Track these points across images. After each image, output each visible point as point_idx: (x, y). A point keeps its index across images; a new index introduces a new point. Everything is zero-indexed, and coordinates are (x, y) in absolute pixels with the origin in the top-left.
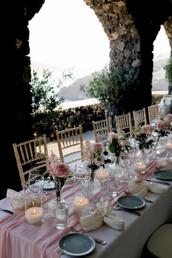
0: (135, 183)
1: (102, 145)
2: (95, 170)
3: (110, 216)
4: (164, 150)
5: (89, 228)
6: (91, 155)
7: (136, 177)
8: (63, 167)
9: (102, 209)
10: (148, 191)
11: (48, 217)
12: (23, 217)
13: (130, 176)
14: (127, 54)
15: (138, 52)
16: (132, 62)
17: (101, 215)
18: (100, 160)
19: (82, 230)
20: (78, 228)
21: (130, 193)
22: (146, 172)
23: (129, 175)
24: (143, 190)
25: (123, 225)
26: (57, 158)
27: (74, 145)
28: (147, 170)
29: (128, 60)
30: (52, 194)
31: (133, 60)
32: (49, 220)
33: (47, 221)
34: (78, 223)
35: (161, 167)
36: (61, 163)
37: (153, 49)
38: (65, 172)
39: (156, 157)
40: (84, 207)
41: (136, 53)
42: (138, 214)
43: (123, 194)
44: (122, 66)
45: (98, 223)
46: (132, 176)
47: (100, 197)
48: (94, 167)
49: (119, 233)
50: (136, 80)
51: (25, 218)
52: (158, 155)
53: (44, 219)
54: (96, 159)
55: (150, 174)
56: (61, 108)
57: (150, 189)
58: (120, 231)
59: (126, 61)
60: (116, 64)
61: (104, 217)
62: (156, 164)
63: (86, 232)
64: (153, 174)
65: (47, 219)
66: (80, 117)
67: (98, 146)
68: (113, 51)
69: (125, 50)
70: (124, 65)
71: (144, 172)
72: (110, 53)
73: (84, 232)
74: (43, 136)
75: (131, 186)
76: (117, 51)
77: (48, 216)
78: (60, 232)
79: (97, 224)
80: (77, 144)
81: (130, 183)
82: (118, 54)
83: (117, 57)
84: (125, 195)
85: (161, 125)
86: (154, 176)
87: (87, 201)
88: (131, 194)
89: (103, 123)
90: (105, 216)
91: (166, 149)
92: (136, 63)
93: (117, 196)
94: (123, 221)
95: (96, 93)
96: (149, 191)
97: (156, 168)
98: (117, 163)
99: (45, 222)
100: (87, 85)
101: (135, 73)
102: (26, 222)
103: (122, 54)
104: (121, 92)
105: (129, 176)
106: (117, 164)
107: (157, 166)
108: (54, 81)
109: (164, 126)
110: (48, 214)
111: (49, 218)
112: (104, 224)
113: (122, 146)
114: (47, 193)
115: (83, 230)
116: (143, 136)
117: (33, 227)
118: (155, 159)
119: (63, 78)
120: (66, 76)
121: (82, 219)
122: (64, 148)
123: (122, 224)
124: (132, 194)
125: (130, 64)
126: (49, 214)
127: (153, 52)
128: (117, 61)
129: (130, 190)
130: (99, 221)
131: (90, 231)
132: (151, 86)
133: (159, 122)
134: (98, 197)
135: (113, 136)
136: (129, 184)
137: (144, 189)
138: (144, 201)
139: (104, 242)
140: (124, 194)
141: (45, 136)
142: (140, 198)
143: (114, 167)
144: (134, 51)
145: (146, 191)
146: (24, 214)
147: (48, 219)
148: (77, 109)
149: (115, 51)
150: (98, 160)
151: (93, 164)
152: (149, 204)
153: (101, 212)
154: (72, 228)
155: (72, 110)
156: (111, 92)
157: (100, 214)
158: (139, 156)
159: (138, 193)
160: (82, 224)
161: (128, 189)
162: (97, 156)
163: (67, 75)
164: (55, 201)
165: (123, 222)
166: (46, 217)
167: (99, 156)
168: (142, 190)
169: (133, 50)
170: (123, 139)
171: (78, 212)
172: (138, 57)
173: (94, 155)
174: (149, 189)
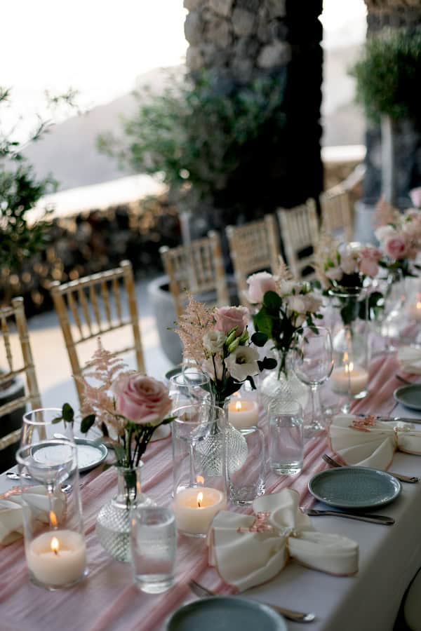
0: (350, 427)
1: (246, 313)
2: (228, 398)
3: (307, 534)
4: (404, 325)
5: (249, 577)
6: (215, 346)
7: (345, 411)
8: (147, 390)
9: (279, 516)
10: (394, 449)
11: (102, 560)
12: (19, 568)
13: (325, 410)
14: (243, 24)
15: (279, 19)
16: (258, 52)
17: (278, 536)
18: (244, 362)
19: (224, 586)
20: (211, 584)
21: (339, 459)
22: (371, 396)
23: (322, 407)
24: (381, 447)
25: (356, 557)
26: (114, 362)
27: (111, 329)
28: (372, 386)
29: (247, 44)
30: (87, 486)
31: (262, 45)
32: (105, 568)
33: (100, 572)
34: (206, 567)
35: (412, 375)
36: (140, 378)
37: (322, 9)
38: (158, 404)
39: (387, 347)
40: (217, 514)
41: (269, 22)
42: (385, 522)
43: (319, 466)
44: (227, 64)
45: (273, 559)
46: (331, 408)
47: (254, 482)
48: (224, 388)
49: (346, 584)
50: (276, 110)
51: (26, 570)
52: (393, 341)
53: (91, 565)
54: (232, 360)
55: (384, 400)
56: (52, 212)
57: (399, 443)
58: (345, 576)
59: (239, 48)
60: (207, 59)
61: (291, 540)
62: (394, 366)
63: (241, 590)
64: (395, 397)
65: (98, 565)
66: (90, 244)
67: (232, 317)
68: (195, 17)
69: (237, 11)
70: (236, 62)
71: (363, 395)
72: (187, 24)
73: (235, 591)
74: (11, 305)
75: (341, 440)
76: (208, 16)
77: (99, 557)
78: (157, 602)
79: (269, 564)
80: (122, 325)
81: (335, 431)
82: (211, 26)
83: (210, 35)
84: (327, 468)
85: (397, 244)
86: (397, 403)
87: (219, 498)
88: (345, 464)
89: (202, 250)
90: (292, 535)
91: (410, 320)
92: (273, 55)
93: (304, 472)
94: (353, 544)
95: (148, 158)
96: (398, 450)
97: (398, 378)
98: (280, 370)
99: (95, 576)
100: (118, 132)
101: (272, 88)
102: (32, 580)
103: (225, 27)
104: (232, 151)
105: (323, 409)
106: (282, 374)
107: (399, 373)
108: (21, 118)
109: (407, 248)
110: (99, 549)
111: (104, 562)
112: (291, 563)
113: (298, 315)
114: (69, 486)
115: (230, 586)
116: (351, 282)
117: (59, 597)
118: (385, 353)
119: (48, 107)
120: (56, 100)
121: (220, 552)
122: (83, 340)
123: (354, 553)
124: (347, 463)
125: (254, 57)
126: (102, 550)
127: (320, 18)
128: (210, 49)
129: (341, 453)
130: (272, 553)
131: (254, 588)
132: (319, 131)
133: (391, 234)
134: (246, 480)
135: (266, 284)
136: (332, 434)
137: (383, 444)
138: (393, 480)
139: (310, 617)
140: (323, 466)
141: (21, 304)
142: (378, 472)
143: (273, 384)
144: (267, 15)
145: (391, 450)
146: (23, 555)
147: (104, 565)
148: (79, 220)
149: (201, 19)
150: (239, 361)
151: (220, 376)
152: (409, 488)
153: (276, 524)
154: (194, 585)
155: (63, 224)
156: (202, 152)
157: (275, 532)
158: (341, 346)
159: (367, 459)
160: (221, 568)
161: (332, 450)
162: (235, 349)
163: (57, 96)
164: (122, 503)
165: (357, 549)
166: (95, 559)
167: (241, 349)
168: (377, 447)
169: (262, 13)
170: (298, 291)
171: (195, 534)
172: (279, 35)
173: (225, 347)
174: (396, 443)
